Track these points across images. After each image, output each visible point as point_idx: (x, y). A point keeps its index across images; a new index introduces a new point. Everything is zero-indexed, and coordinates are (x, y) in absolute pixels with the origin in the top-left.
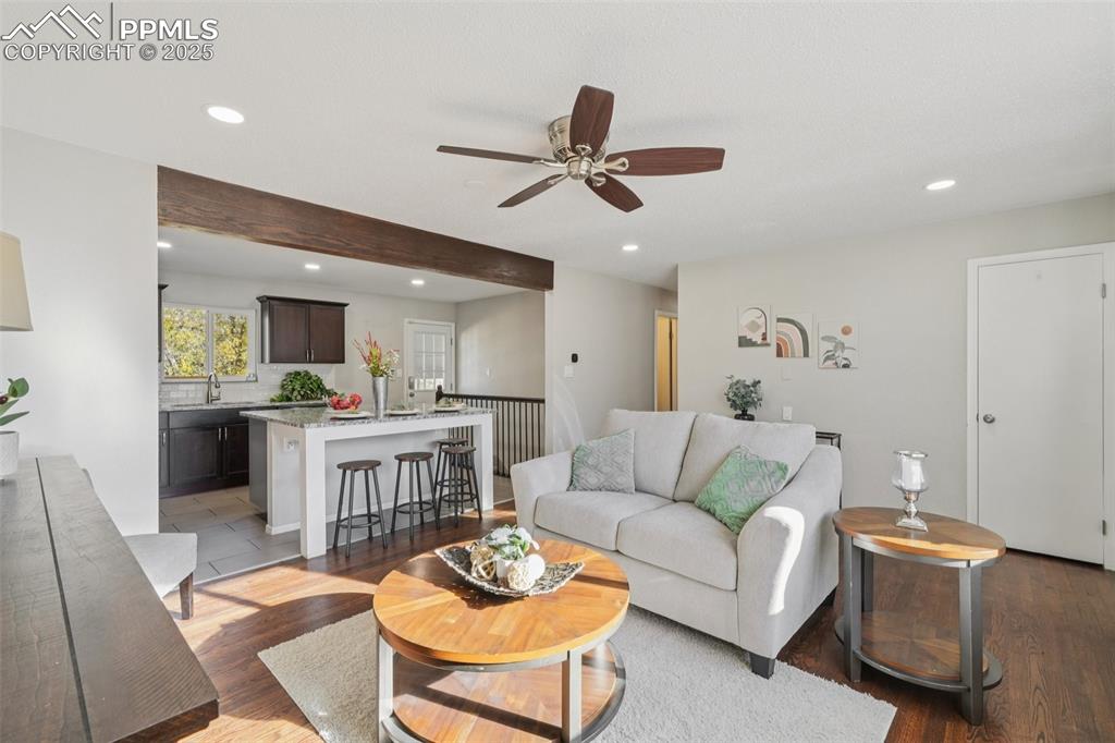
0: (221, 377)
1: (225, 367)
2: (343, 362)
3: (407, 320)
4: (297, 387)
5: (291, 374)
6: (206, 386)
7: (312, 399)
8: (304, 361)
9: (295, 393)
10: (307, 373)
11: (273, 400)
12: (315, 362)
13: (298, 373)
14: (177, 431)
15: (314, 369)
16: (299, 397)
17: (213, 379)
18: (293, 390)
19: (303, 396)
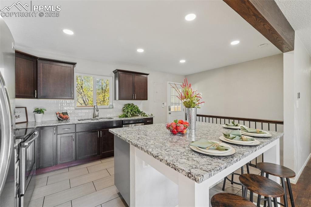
0: (99, 106)
1: (100, 102)
2: (147, 99)
3: (168, 82)
4: (129, 111)
5: (126, 105)
6: (93, 110)
7: (135, 116)
8: (132, 99)
9: (129, 114)
10: (133, 104)
11: (120, 117)
12: (137, 99)
13: (129, 105)
14: (80, 133)
15: (136, 103)
16: (131, 116)
17: (96, 107)
18: (128, 112)
19: (132, 115)
